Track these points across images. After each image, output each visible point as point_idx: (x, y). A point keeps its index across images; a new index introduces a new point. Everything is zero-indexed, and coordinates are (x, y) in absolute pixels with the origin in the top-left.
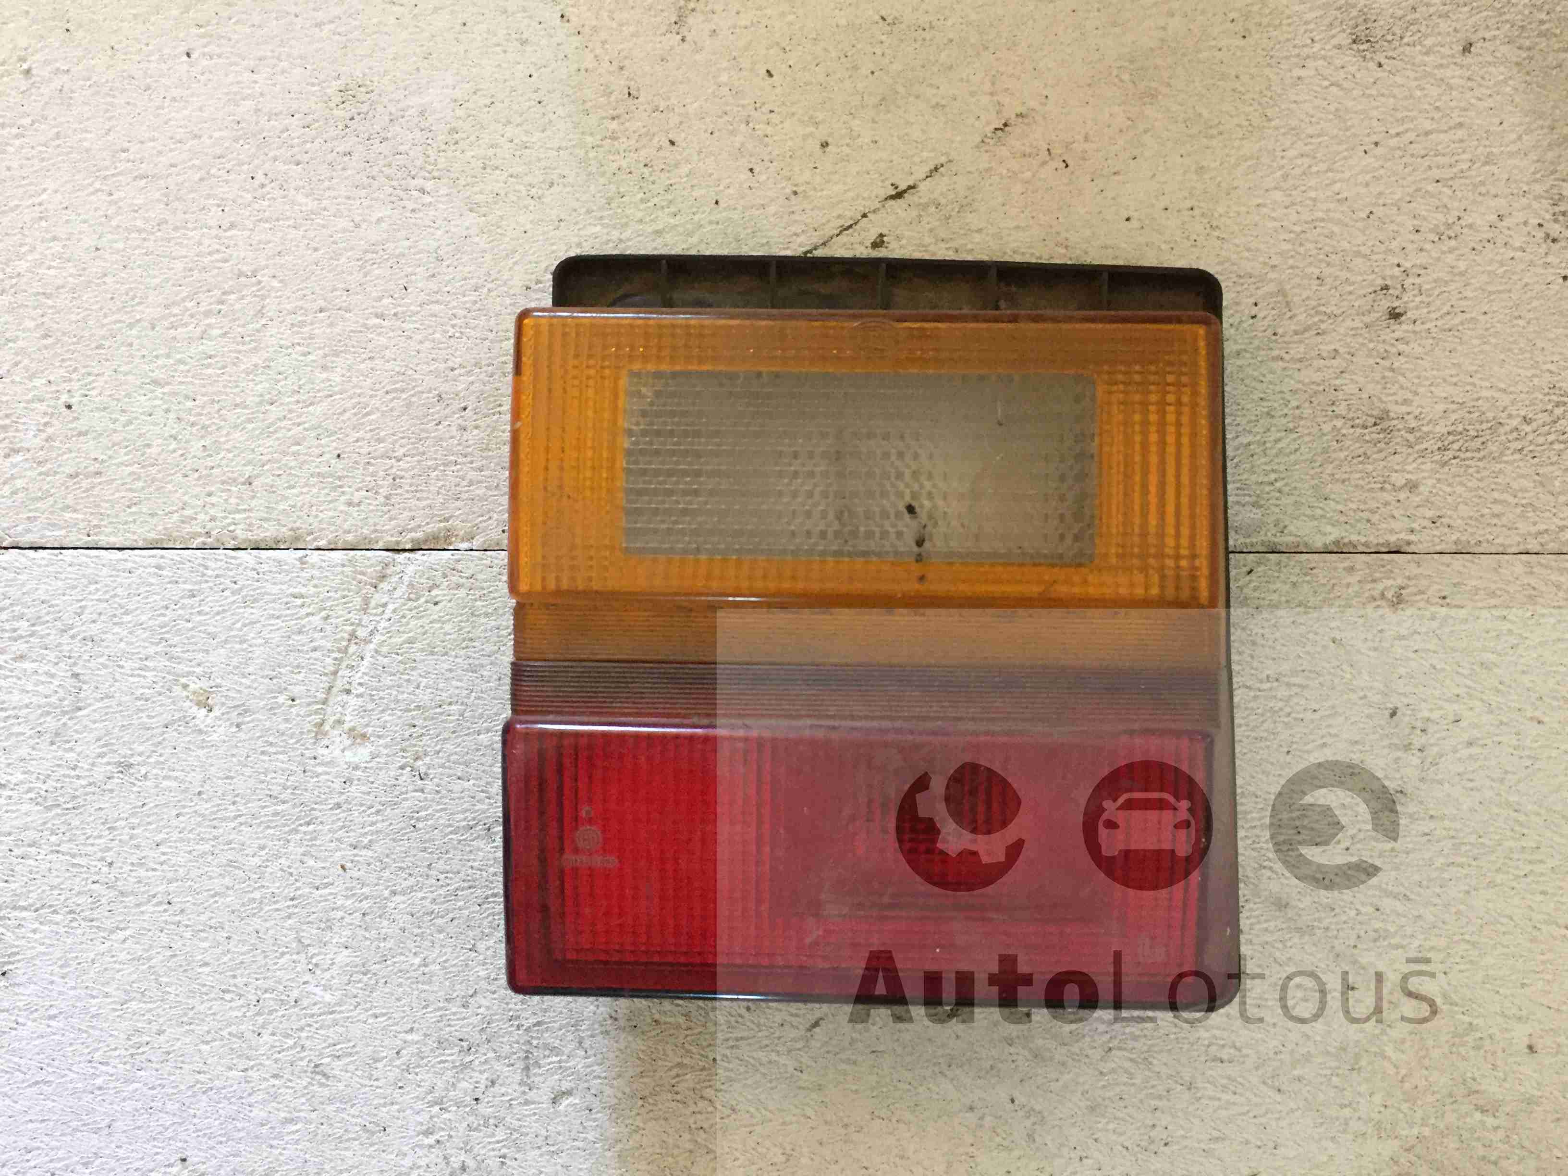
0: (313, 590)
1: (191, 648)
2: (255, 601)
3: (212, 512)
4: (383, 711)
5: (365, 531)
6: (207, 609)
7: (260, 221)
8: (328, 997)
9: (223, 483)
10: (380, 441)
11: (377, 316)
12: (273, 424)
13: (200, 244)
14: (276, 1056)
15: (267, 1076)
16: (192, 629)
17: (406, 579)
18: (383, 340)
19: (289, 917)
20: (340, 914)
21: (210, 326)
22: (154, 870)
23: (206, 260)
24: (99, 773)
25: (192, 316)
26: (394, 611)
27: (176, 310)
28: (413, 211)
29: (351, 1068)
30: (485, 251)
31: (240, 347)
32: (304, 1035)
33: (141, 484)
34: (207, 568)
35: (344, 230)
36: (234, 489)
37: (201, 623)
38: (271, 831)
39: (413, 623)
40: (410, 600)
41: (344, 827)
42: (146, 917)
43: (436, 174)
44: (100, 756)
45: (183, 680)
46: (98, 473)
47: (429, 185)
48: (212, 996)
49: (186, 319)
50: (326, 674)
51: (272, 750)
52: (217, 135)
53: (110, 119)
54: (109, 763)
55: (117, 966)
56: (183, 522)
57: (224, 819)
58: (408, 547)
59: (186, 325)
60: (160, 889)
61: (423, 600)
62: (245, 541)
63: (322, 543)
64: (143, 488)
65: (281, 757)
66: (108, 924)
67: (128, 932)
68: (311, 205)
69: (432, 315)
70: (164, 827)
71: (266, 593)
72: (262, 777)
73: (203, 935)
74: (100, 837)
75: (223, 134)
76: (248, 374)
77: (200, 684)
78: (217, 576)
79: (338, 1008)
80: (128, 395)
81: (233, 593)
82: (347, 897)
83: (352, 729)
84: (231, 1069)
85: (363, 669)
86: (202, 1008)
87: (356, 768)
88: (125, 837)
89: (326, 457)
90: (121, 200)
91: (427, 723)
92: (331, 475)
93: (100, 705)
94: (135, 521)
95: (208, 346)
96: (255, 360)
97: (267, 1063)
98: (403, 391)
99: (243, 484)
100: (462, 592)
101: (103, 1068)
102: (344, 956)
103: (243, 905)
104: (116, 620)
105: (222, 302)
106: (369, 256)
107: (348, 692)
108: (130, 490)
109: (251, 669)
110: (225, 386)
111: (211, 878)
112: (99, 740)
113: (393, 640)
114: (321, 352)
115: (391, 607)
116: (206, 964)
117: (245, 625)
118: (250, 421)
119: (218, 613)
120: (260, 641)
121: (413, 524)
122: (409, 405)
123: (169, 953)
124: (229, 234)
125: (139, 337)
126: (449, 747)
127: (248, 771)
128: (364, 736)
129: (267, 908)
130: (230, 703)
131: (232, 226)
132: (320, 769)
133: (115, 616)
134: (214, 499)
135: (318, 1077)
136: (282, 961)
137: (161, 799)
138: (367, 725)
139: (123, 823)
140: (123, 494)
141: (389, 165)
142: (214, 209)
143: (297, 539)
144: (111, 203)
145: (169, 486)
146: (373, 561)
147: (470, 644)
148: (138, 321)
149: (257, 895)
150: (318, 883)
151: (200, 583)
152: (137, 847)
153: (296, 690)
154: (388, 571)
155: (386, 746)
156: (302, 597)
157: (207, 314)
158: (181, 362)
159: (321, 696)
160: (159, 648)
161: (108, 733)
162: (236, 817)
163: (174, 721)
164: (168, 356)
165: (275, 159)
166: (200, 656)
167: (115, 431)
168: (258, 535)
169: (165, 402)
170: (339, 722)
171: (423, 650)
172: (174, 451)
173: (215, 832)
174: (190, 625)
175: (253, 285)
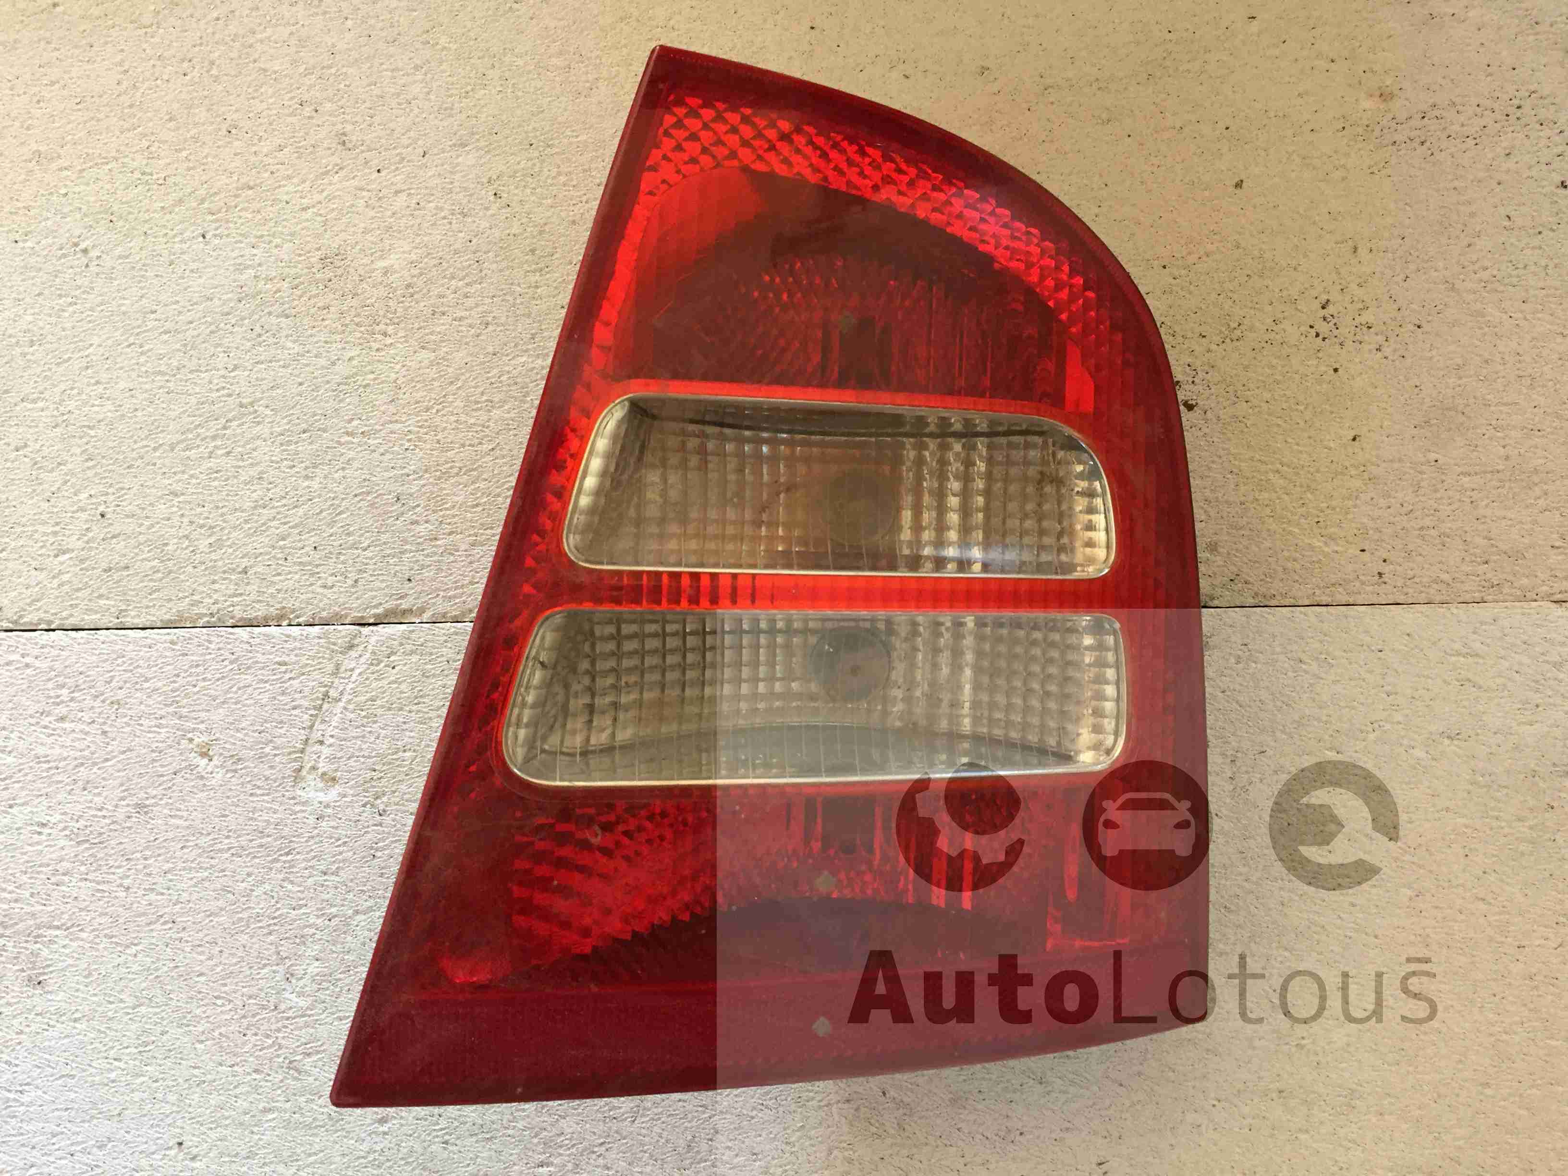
0: (294, 659)
1: (196, 708)
2: (249, 668)
3: (215, 596)
4: (349, 758)
5: (337, 609)
6: (209, 676)
7: (257, 363)
8: (303, 1003)
9: (224, 572)
10: (348, 534)
11: (347, 433)
12: (264, 524)
13: (210, 382)
14: (257, 1053)
15: (250, 1070)
16: (198, 692)
17: (370, 647)
18: (352, 454)
19: (270, 934)
20: (313, 931)
21: (216, 447)
22: (162, 894)
23: (215, 395)
24: (120, 814)
25: (202, 440)
26: (360, 674)
27: (190, 436)
28: (378, 350)
29: (320, 1063)
30: (433, 379)
31: (241, 463)
32: (281, 1035)
33: (160, 575)
34: (210, 642)
35: (323, 367)
36: (233, 577)
37: (204, 688)
38: (257, 861)
39: (374, 685)
40: (372, 664)
41: (315, 857)
42: (154, 934)
43: (396, 321)
44: (123, 799)
45: (190, 735)
46: (127, 568)
47: (390, 329)
48: (206, 1001)
49: (198, 442)
50: (304, 728)
51: (259, 792)
52: (225, 297)
53: (142, 288)
54: (128, 805)
55: (130, 976)
56: (192, 605)
57: (220, 851)
58: (372, 621)
59: (198, 446)
60: (166, 910)
61: (382, 665)
62: (241, 619)
63: (301, 620)
64: (161, 580)
65: (266, 798)
66: (123, 940)
67: (139, 948)
68: (297, 348)
69: (391, 432)
70: (171, 858)
71: (257, 662)
72: (251, 815)
73: (200, 949)
74: (119, 867)
75: (229, 295)
76: (246, 484)
77: (203, 738)
78: (219, 649)
79: (309, 1012)
80: (151, 504)
81: (231, 663)
82: (318, 917)
83: (324, 774)
84: (221, 1065)
85: (334, 724)
86: (198, 1012)
87: (327, 806)
88: (140, 867)
89: (307, 549)
90: (149, 351)
91: (385, 768)
92: (310, 564)
93: (123, 756)
94: (154, 605)
95: (212, 463)
96: (251, 473)
97: (251, 1059)
98: (368, 493)
99: (240, 573)
100: (415, 658)
101: (116, 1063)
102: (314, 968)
103: (234, 923)
104: (138, 686)
105: (225, 428)
106: (342, 387)
107: (321, 743)
108: (151, 580)
109: (243, 725)
110: (228, 495)
111: (208, 900)
112: (122, 785)
113: (358, 699)
114: (303, 465)
115: (357, 671)
116: (201, 974)
117: (239, 689)
118: (246, 522)
119: (218, 680)
120: (252, 701)
121: (375, 602)
122: (372, 505)
123: (171, 965)
124: (232, 374)
125: (159, 458)
126: (403, 787)
127: (239, 810)
128: (334, 779)
129: (253, 926)
130: (227, 754)
131: (236, 367)
132: (298, 808)
133: (137, 683)
134: (216, 586)
135: (291, 1072)
136: (264, 971)
137: (170, 835)
138: (336, 770)
139: (138, 855)
140: (145, 584)
141: (358, 315)
142: (221, 355)
143: (281, 617)
144: (142, 353)
145: (182, 577)
146: (343, 633)
147: (421, 700)
148: (161, 445)
149: (245, 915)
150: (294, 904)
151: (205, 654)
152: (150, 875)
153: (278, 741)
154: (356, 642)
155: (351, 788)
156: (286, 664)
157: (214, 438)
158: (192, 476)
159: (299, 746)
160: (171, 709)
161: (129, 780)
162: (229, 849)
163: (180, 770)
164: (183, 472)
165: (270, 313)
166: (203, 715)
167: (141, 533)
168: (251, 614)
169: (181, 509)
170: (314, 768)
171: (382, 707)
172: (186, 548)
173: (213, 862)
174: (197, 689)
175: (250, 413)
